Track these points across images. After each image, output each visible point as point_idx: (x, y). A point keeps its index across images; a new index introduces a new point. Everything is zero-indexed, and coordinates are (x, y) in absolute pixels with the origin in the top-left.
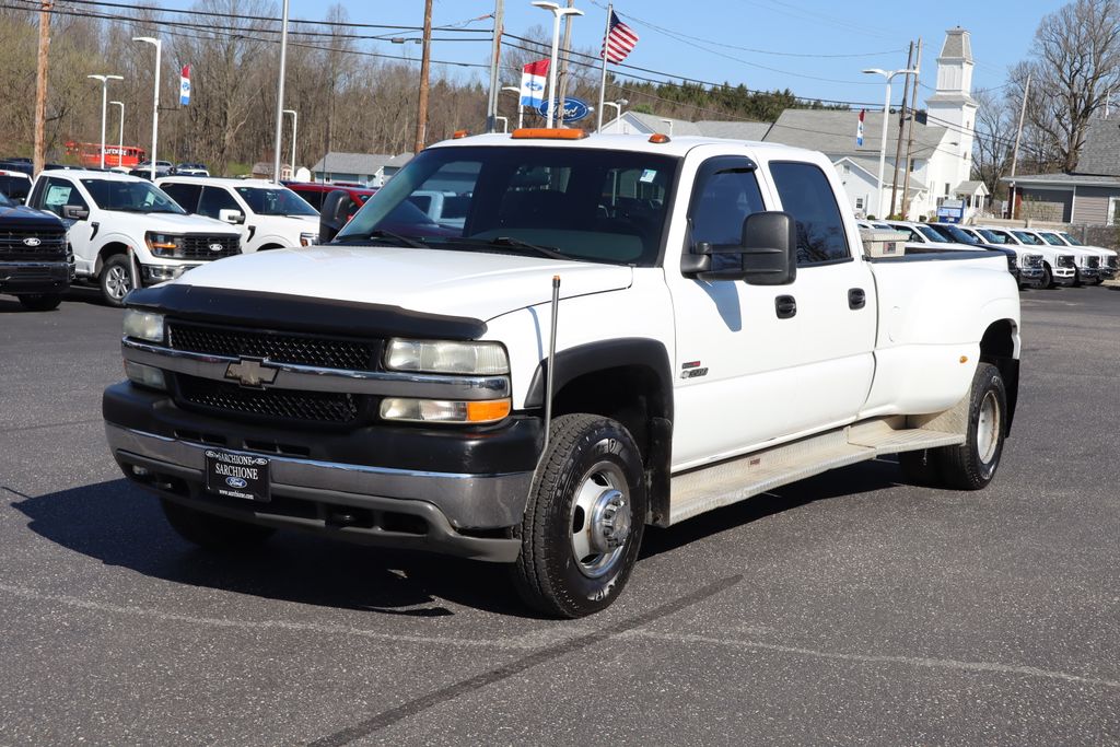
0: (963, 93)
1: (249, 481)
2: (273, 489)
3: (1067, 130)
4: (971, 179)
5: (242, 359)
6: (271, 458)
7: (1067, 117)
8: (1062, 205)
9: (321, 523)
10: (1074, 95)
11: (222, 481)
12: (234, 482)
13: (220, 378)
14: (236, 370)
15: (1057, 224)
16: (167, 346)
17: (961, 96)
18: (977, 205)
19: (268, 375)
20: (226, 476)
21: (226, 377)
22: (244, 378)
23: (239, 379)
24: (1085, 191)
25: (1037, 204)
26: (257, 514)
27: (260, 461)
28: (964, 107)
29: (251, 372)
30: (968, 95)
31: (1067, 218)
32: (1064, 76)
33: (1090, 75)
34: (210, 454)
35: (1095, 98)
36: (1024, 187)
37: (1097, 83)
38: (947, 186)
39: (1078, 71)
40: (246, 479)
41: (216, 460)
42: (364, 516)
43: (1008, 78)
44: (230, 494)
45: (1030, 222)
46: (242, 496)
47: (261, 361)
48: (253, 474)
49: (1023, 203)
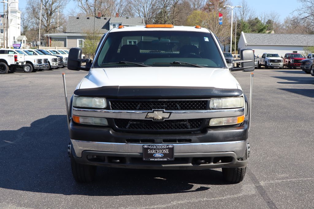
0: (16, 9)
1: (165, 154)
2: (176, 155)
3: (46, 19)
4: (21, 35)
6: (174, 144)
7: (46, 15)
8: (63, 42)
10: (46, 9)
11: (151, 156)
12: (157, 155)
14: (151, 115)
15: (63, 48)
16: (110, 109)
17: (16, 10)
18: (24, 43)
19: (166, 115)
20: (154, 154)
21: (146, 118)
22: (155, 118)
23: (153, 118)
24: (70, 37)
25: (56, 42)
26: (163, 165)
27: (170, 146)
28: (17, 13)
29: (159, 115)
30: (18, 9)
31: (65, 46)
32: (44, 3)
33: (51, 3)
34: (145, 147)
35: (53, 10)
36: (52, 37)
37: (53, 5)
38: (14, 37)
39: (47, 2)
40: (163, 154)
41: (148, 148)
42: (208, 159)
43: (27, 4)
44: (156, 160)
45: (57, 47)
46: (162, 160)
47: (163, 111)
48: (167, 151)
49: (52, 42)
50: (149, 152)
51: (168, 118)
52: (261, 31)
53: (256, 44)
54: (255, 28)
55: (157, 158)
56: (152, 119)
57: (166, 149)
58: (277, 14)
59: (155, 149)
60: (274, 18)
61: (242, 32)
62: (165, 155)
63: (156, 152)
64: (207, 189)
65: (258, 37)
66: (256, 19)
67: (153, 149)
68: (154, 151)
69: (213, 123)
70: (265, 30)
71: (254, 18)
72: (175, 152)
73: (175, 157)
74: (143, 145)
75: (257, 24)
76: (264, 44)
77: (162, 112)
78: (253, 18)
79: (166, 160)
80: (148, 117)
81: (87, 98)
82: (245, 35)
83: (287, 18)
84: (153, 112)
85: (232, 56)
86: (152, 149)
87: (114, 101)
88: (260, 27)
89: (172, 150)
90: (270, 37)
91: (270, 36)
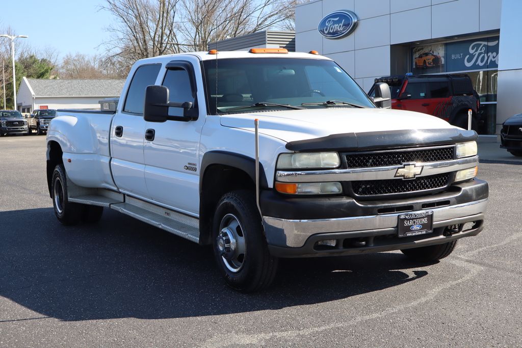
5: (405, 165)
9: (442, 237)
11: (408, 229)
12: (416, 227)
13: (392, 177)
14: (402, 171)
20: (411, 226)
21: (395, 176)
23: (404, 176)
26: (416, 242)
34: (402, 217)
44: (414, 234)
46: (420, 233)
48: (425, 221)
50: (406, 224)
51: (420, 174)
52: (40, 76)
53: (49, 95)
54: (31, 71)
55: (414, 231)
56: (402, 178)
57: (425, 217)
58: (55, 50)
59: (413, 219)
60: (50, 56)
61: (25, 78)
62: (424, 226)
63: (414, 222)
64: (425, 273)
65: (51, 84)
66: (31, 57)
67: (411, 219)
68: (411, 222)
69: (459, 177)
70: (47, 75)
71: (28, 56)
72: (434, 221)
73: (434, 227)
74: (399, 216)
75: (34, 66)
76: (63, 96)
77: (413, 166)
78: (26, 55)
79: (424, 232)
80: (398, 175)
81: (307, 154)
82: (30, 82)
83: (67, 57)
84: (404, 168)
85: (22, 116)
86: (409, 220)
87: (351, 156)
88: (40, 69)
89: (430, 217)
90: (69, 85)
91: (69, 83)
